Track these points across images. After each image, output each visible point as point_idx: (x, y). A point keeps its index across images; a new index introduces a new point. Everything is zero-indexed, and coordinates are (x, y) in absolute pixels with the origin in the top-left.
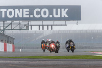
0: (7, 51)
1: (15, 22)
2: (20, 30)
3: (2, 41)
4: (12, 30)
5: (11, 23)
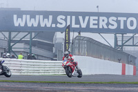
0: (126, 74)
3: (119, 61)
4: (133, 46)
5: (133, 37)
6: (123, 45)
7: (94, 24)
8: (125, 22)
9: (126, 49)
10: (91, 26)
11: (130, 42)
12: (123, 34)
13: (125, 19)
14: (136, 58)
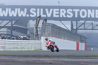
0: (80, 49)
1: (87, 22)
2: (92, 29)
4: (85, 29)
5: (84, 23)
6: (77, 29)
7: (56, 14)
8: (79, 13)
9: (79, 32)
10: (55, 16)
11: (82, 27)
12: (77, 21)
13: (79, 10)
14: (86, 38)
